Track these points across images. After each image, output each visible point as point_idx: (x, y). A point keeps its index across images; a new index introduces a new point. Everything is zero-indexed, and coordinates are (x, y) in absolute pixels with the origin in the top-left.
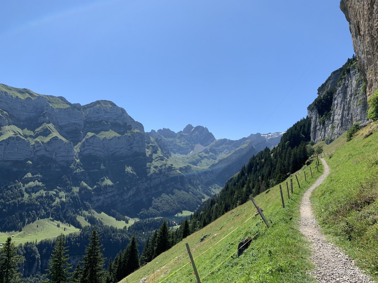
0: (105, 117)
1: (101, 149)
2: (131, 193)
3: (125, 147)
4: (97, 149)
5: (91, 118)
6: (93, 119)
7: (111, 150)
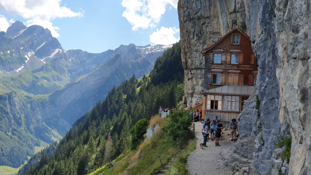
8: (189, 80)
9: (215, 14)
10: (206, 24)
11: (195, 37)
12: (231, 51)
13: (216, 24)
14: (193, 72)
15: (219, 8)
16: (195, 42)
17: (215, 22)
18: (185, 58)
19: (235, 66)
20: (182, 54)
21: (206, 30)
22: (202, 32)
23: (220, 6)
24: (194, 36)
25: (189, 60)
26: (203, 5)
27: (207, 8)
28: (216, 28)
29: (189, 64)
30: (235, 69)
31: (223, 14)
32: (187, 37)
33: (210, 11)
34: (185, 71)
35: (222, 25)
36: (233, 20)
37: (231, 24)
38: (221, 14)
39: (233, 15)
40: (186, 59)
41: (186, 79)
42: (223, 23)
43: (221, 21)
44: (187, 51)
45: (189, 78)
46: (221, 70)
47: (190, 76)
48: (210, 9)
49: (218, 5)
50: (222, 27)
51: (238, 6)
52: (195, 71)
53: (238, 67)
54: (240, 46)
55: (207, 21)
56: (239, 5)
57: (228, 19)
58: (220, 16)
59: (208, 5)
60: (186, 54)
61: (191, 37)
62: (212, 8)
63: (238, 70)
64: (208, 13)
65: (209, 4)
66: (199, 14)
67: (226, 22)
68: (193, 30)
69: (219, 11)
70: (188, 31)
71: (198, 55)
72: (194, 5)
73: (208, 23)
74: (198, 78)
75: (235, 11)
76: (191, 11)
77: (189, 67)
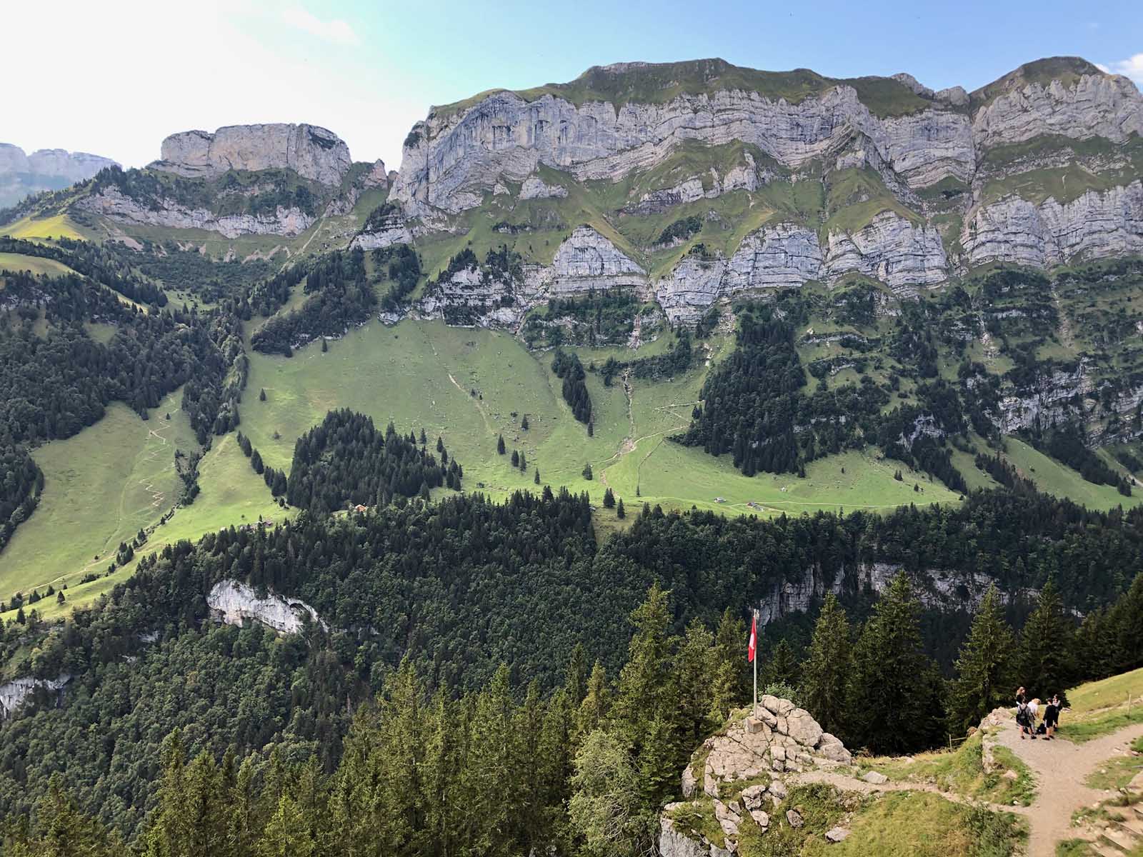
0: (1052, 121)
1: (1033, 238)
3: (1129, 228)
4: (1019, 239)
5: (1000, 134)
6: (1005, 134)
7: (1072, 241)
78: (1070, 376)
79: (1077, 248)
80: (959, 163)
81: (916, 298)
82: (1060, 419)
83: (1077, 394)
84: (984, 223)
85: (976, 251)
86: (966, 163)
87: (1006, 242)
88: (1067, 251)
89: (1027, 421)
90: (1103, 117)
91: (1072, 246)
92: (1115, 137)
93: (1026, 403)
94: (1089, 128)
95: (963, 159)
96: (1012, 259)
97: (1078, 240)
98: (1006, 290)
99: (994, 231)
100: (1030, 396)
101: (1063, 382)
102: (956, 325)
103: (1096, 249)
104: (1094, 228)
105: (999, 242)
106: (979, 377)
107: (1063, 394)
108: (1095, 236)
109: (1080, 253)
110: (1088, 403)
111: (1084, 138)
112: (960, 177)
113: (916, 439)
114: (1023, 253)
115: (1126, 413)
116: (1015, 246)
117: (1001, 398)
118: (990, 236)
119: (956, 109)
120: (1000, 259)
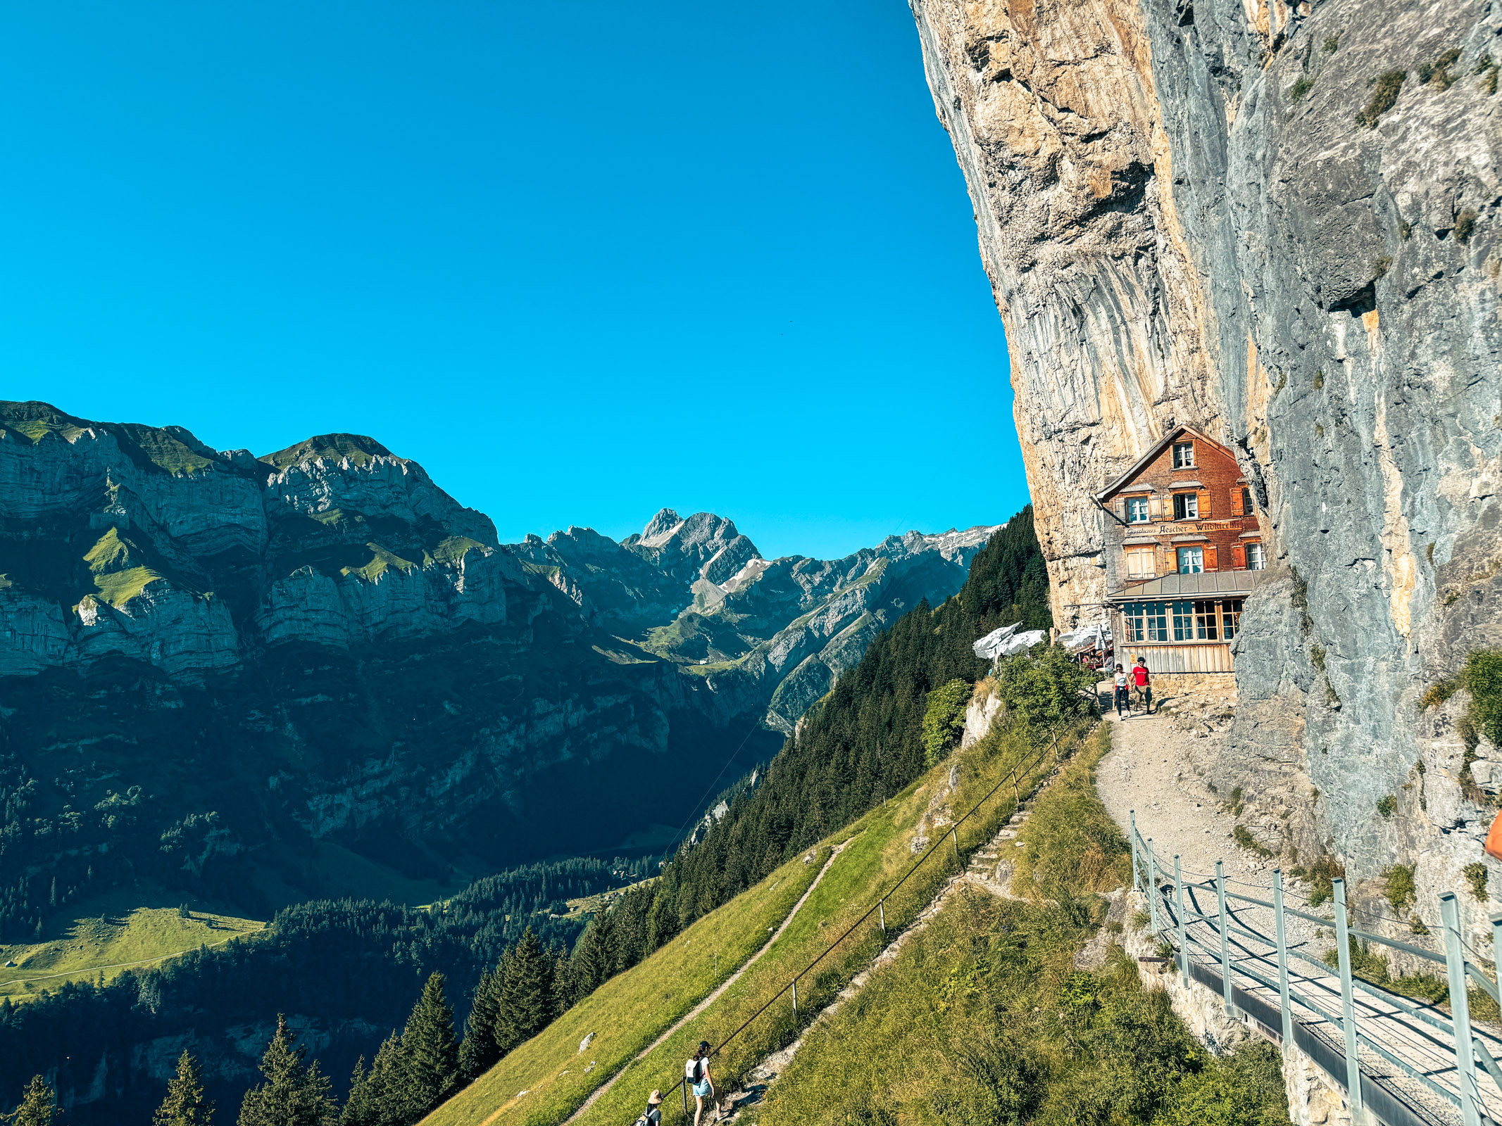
0: (348, 497)
1: (335, 616)
2: (456, 774)
3: (429, 607)
4: (319, 618)
5: (293, 504)
6: (300, 506)
7: (376, 619)
8: (1062, 583)
9: (1113, 413)
10: (1092, 441)
11: (1067, 476)
12: (1174, 485)
13: (1118, 436)
14: (1069, 564)
15: (1122, 394)
16: (1069, 489)
17: (1116, 431)
18: (1046, 532)
19: (1189, 526)
20: (1035, 522)
21: (1094, 455)
22: (1082, 462)
23: (1125, 389)
24: (1063, 474)
25: (1057, 536)
26: (1080, 395)
27: (1091, 400)
28: (1121, 446)
29: (1059, 546)
30: (1191, 534)
31: (1135, 409)
32: (1046, 479)
33: (1099, 406)
34: (1048, 564)
35: (1134, 436)
36: (1164, 421)
37: (1160, 430)
38: (1130, 408)
39: (1163, 408)
40: (1048, 534)
41: (1053, 584)
42: (1139, 431)
43: (1130, 426)
44: (1049, 513)
45: (1062, 580)
46: (1153, 540)
47: (1063, 575)
48: (1098, 402)
49: (1119, 387)
50: (1136, 441)
51: (1174, 382)
52: (1075, 560)
53: (1200, 528)
54: (1196, 472)
55: (1093, 430)
56: (1177, 380)
57: (1151, 417)
58: (1128, 416)
59: (1093, 392)
60: (1047, 520)
61: (1057, 476)
62: (1103, 398)
63: (1199, 534)
64: (1095, 411)
65: (1096, 390)
66: (1070, 419)
67: (1146, 429)
68: (1061, 458)
69: (1125, 403)
70: (1048, 464)
71: (1079, 519)
72: (1056, 399)
73: (1098, 437)
74: (1086, 578)
75: (1166, 398)
76: (1049, 414)
77: (1057, 553)
78: (383, 764)
79: (382, 627)
80: (249, 531)
81: (202, 685)
82: (375, 813)
83: (391, 782)
84: (281, 598)
85: (273, 630)
86: (257, 531)
87: (306, 620)
88: (371, 630)
89: (339, 821)
90: (397, 498)
91: (375, 625)
92: (410, 517)
93: (340, 798)
94: (384, 507)
95: (253, 527)
96: (314, 639)
97: (382, 618)
98: (309, 671)
99: (292, 608)
100: (342, 790)
101: (376, 770)
102: (253, 715)
103: (401, 630)
104: (397, 607)
105: (299, 620)
106: (283, 774)
107: (378, 784)
108: (398, 615)
109: (385, 632)
110: (403, 791)
111: (380, 517)
112: (251, 547)
113: (207, 860)
114: (328, 632)
115: (440, 797)
116: (316, 625)
117: (310, 797)
118: (289, 614)
119: (244, 473)
120: (301, 638)
